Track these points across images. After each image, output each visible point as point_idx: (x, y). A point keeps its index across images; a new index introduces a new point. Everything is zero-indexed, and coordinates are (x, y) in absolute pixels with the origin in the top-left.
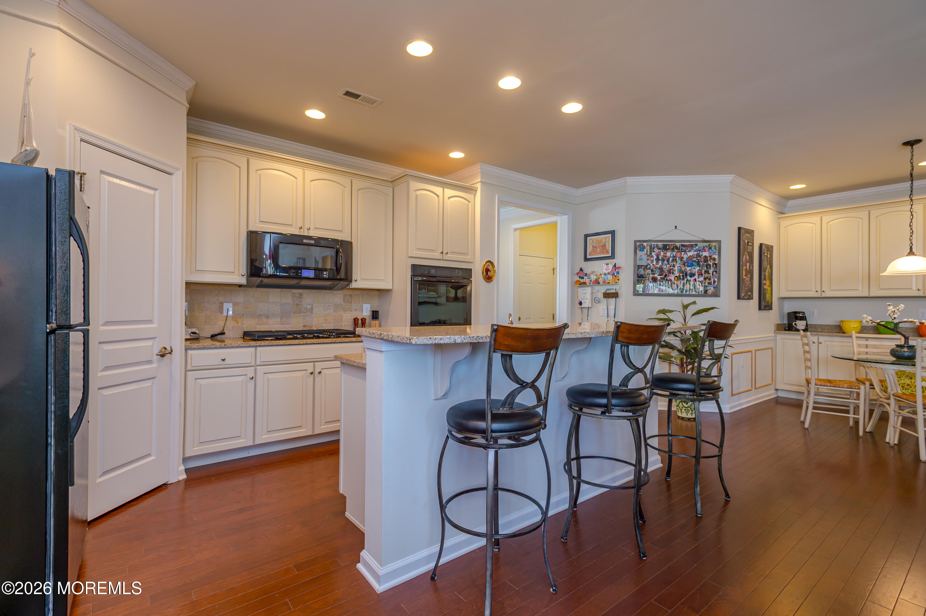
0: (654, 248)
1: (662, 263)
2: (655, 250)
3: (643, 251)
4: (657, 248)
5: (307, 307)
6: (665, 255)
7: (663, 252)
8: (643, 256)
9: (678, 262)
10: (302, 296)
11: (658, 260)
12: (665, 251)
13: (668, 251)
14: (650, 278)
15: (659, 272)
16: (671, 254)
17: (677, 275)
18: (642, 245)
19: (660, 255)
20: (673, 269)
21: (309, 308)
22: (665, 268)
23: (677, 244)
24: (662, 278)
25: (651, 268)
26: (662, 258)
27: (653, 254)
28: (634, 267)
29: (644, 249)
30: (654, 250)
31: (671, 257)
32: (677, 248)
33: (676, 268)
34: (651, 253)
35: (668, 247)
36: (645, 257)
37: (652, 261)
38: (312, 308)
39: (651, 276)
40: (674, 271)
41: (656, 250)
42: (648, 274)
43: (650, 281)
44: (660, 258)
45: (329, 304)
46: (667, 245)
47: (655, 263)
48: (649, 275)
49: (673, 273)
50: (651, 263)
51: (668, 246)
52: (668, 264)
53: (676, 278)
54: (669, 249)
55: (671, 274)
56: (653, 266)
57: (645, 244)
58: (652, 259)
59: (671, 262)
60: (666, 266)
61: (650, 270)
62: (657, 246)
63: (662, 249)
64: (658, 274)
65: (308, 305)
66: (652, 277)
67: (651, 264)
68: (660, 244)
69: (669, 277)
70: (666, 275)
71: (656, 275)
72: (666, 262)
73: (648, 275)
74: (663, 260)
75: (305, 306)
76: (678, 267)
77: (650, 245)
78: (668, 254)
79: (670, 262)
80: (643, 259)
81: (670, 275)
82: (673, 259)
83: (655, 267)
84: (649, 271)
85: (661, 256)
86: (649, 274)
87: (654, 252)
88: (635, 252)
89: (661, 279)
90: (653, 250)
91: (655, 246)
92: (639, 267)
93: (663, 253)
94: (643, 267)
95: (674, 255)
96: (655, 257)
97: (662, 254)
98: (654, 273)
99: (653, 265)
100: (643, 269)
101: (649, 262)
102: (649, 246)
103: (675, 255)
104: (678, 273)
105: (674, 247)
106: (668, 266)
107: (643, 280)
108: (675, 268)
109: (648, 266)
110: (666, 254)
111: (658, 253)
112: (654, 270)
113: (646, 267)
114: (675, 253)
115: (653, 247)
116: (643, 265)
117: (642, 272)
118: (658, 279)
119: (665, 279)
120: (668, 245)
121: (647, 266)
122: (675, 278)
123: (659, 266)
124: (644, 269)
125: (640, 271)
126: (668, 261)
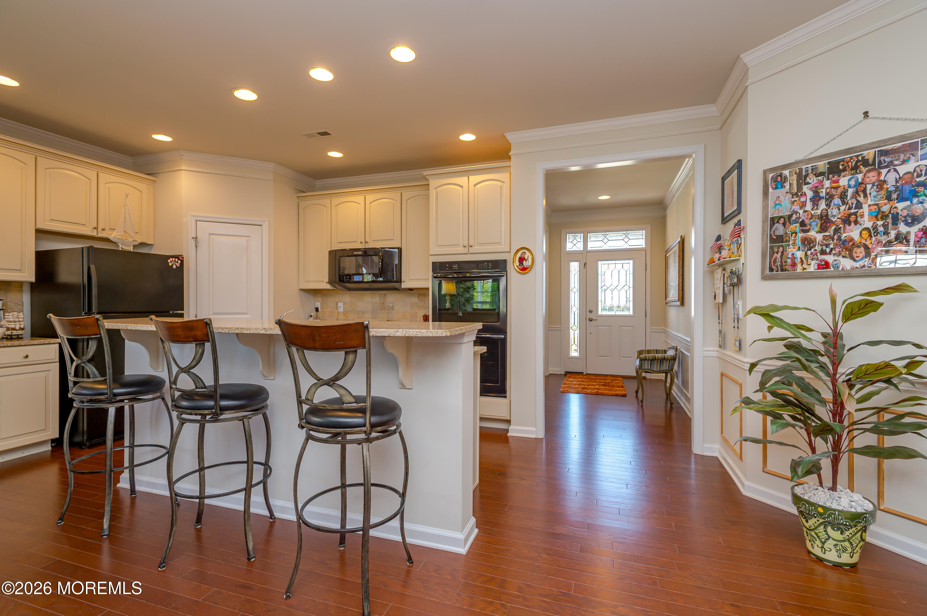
0: (807, 175)
1: (827, 205)
2: (811, 179)
3: (783, 186)
4: (815, 175)
5: (390, 305)
6: (834, 185)
7: (828, 179)
8: (782, 198)
9: (870, 194)
10: (386, 296)
11: (816, 199)
12: (833, 177)
13: (842, 174)
14: (797, 241)
15: (819, 225)
16: (849, 180)
17: (869, 225)
18: (779, 176)
19: (823, 188)
20: (857, 212)
21: (391, 306)
22: (835, 213)
23: (865, 153)
24: (826, 236)
25: (801, 220)
26: (827, 194)
27: (805, 188)
28: (764, 221)
29: (785, 182)
30: (808, 180)
31: (850, 186)
32: (865, 162)
33: (865, 209)
34: (799, 188)
35: (842, 165)
36: (786, 201)
37: (804, 204)
38: (393, 306)
39: (800, 235)
40: (859, 219)
41: (813, 180)
42: (792, 234)
43: (797, 247)
44: (823, 194)
45: (406, 303)
46: (838, 162)
47: (809, 207)
48: (796, 235)
49: (856, 222)
50: (801, 208)
51: (842, 163)
52: (843, 205)
53: (864, 232)
54: (844, 170)
55: (850, 225)
56: (806, 214)
57: (786, 172)
58: (803, 199)
59: (852, 198)
60: (839, 209)
61: (798, 225)
62: (814, 169)
63: (826, 175)
64: (817, 229)
65: (390, 303)
66: (802, 237)
67: (801, 212)
68: (822, 165)
69: (844, 232)
70: (837, 231)
71: (812, 234)
72: (837, 201)
73: (794, 235)
74: (830, 198)
75: (388, 304)
76: (870, 206)
77: (798, 171)
78: (843, 181)
79: (848, 198)
80: (783, 204)
81: (848, 227)
82: (857, 190)
83: (810, 216)
84: (796, 227)
85: (824, 190)
86: (796, 233)
87: (808, 183)
88: (766, 193)
89: (824, 239)
90: (805, 179)
91: (810, 171)
92: (774, 221)
93: (829, 181)
94: (782, 220)
95: (860, 180)
96: (810, 194)
97: (827, 184)
98: (809, 227)
99: (805, 211)
100: (781, 225)
101: (796, 207)
102: (796, 174)
103: (863, 180)
104: (869, 221)
105: (858, 161)
106: (842, 208)
107: (782, 246)
108: (861, 211)
109: (794, 217)
110: (837, 182)
111: (816, 185)
112: (807, 221)
113: (787, 220)
114: (860, 177)
115: (804, 173)
116: (781, 217)
117: (780, 229)
118: (816, 240)
119: (836, 237)
120: (843, 160)
121: (790, 216)
122: (861, 233)
123: (819, 212)
124: (784, 224)
125: (776, 229)
126: (843, 196)
